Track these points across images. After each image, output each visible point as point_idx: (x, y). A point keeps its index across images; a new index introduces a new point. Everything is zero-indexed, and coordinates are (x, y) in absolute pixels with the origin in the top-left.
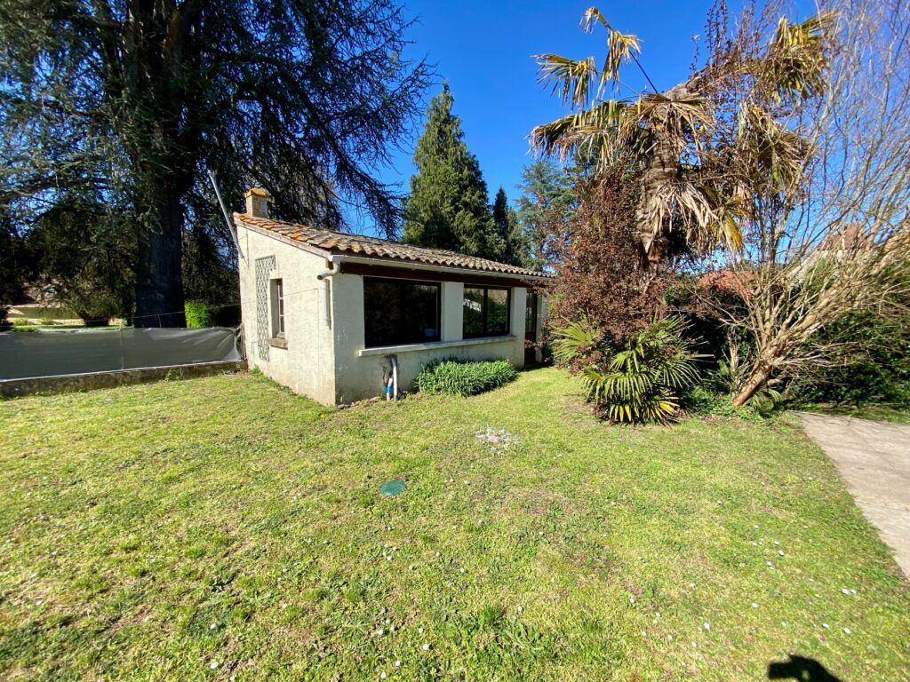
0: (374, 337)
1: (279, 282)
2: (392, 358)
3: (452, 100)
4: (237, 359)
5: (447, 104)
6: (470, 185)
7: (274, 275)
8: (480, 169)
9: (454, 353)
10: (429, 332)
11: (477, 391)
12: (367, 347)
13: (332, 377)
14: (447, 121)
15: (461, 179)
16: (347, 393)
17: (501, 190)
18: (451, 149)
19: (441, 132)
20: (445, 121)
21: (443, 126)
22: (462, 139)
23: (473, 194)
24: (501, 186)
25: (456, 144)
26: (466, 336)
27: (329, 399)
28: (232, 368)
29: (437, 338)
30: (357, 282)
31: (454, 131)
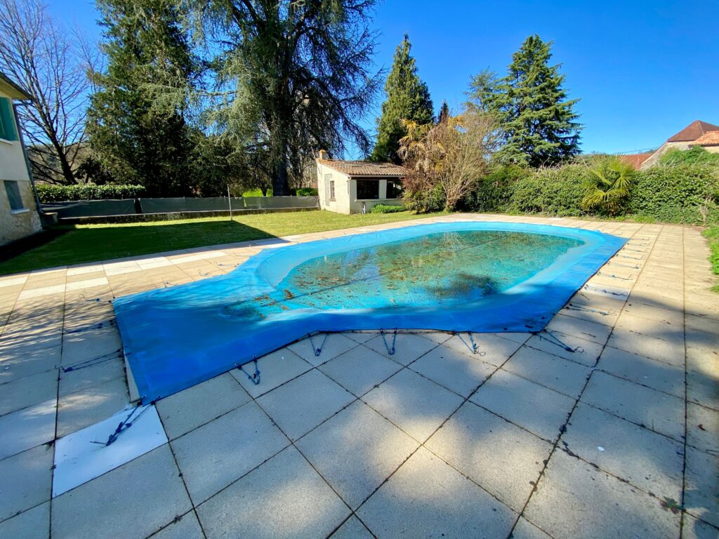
0: (359, 197)
1: (333, 182)
2: (364, 203)
3: (410, 45)
4: (318, 206)
5: (406, 50)
6: (420, 106)
7: (332, 180)
8: (429, 92)
9: (383, 203)
10: (376, 196)
11: (387, 212)
12: (358, 199)
13: (349, 207)
14: (406, 62)
15: (414, 102)
16: (353, 211)
17: (445, 104)
18: (409, 82)
19: (402, 70)
20: (405, 62)
21: (403, 67)
22: (417, 73)
23: (422, 112)
24: (445, 100)
25: (412, 77)
26: (387, 197)
27: (348, 212)
28: (316, 209)
29: (378, 198)
30: (355, 181)
31: (411, 68)
